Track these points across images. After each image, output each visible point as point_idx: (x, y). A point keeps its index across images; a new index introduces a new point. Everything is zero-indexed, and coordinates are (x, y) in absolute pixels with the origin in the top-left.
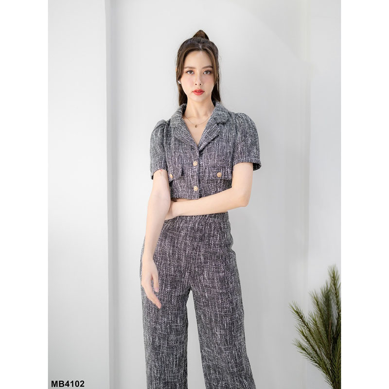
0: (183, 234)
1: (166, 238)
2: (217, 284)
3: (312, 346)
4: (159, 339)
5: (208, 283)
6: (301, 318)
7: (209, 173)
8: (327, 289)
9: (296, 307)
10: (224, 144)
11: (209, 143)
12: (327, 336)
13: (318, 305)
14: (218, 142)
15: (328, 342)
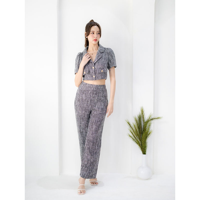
0: (89, 92)
2: (100, 110)
3: (134, 136)
5: (97, 109)
6: (130, 125)
7: (99, 71)
8: (140, 115)
9: (128, 121)
10: (104, 60)
11: (98, 60)
12: (140, 132)
13: (136, 121)
14: (101, 59)
15: (140, 134)
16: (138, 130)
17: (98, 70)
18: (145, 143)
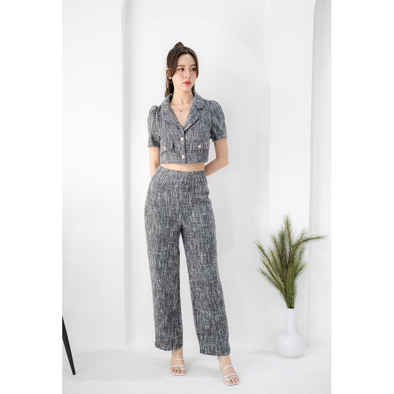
0: (176, 187)
1: (164, 190)
2: (201, 220)
3: (270, 272)
4: (161, 263)
6: (262, 251)
7: (193, 146)
9: (258, 243)
10: (203, 125)
11: (193, 124)
12: (282, 265)
13: (275, 243)
14: (199, 123)
15: (282, 269)
16: (278, 261)
17: (191, 144)
18: (291, 287)
